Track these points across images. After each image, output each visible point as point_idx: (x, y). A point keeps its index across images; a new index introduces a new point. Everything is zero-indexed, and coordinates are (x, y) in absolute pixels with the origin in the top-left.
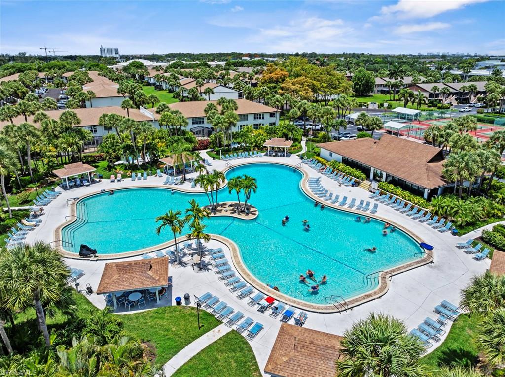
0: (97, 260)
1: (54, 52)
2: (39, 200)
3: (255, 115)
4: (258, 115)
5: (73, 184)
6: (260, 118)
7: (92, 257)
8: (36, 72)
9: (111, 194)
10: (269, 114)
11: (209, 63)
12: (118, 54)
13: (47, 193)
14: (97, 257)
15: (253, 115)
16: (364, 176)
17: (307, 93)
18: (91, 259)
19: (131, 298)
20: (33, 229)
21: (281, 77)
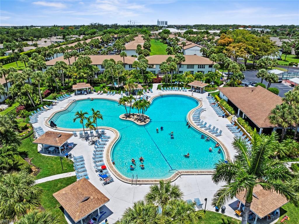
0: (56, 130)
1: (134, 23)
2: (60, 98)
3: (199, 66)
4: (201, 66)
5: (79, 93)
6: (202, 68)
7: (54, 127)
8: (113, 34)
9: (92, 100)
10: (208, 65)
11: (209, 31)
12: (167, 24)
13: (65, 95)
14: (57, 128)
15: (198, 65)
16: (233, 112)
17: (242, 53)
18: (54, 128)
19: (50, 149)
20: (46, 111)
21: (227, 42)
